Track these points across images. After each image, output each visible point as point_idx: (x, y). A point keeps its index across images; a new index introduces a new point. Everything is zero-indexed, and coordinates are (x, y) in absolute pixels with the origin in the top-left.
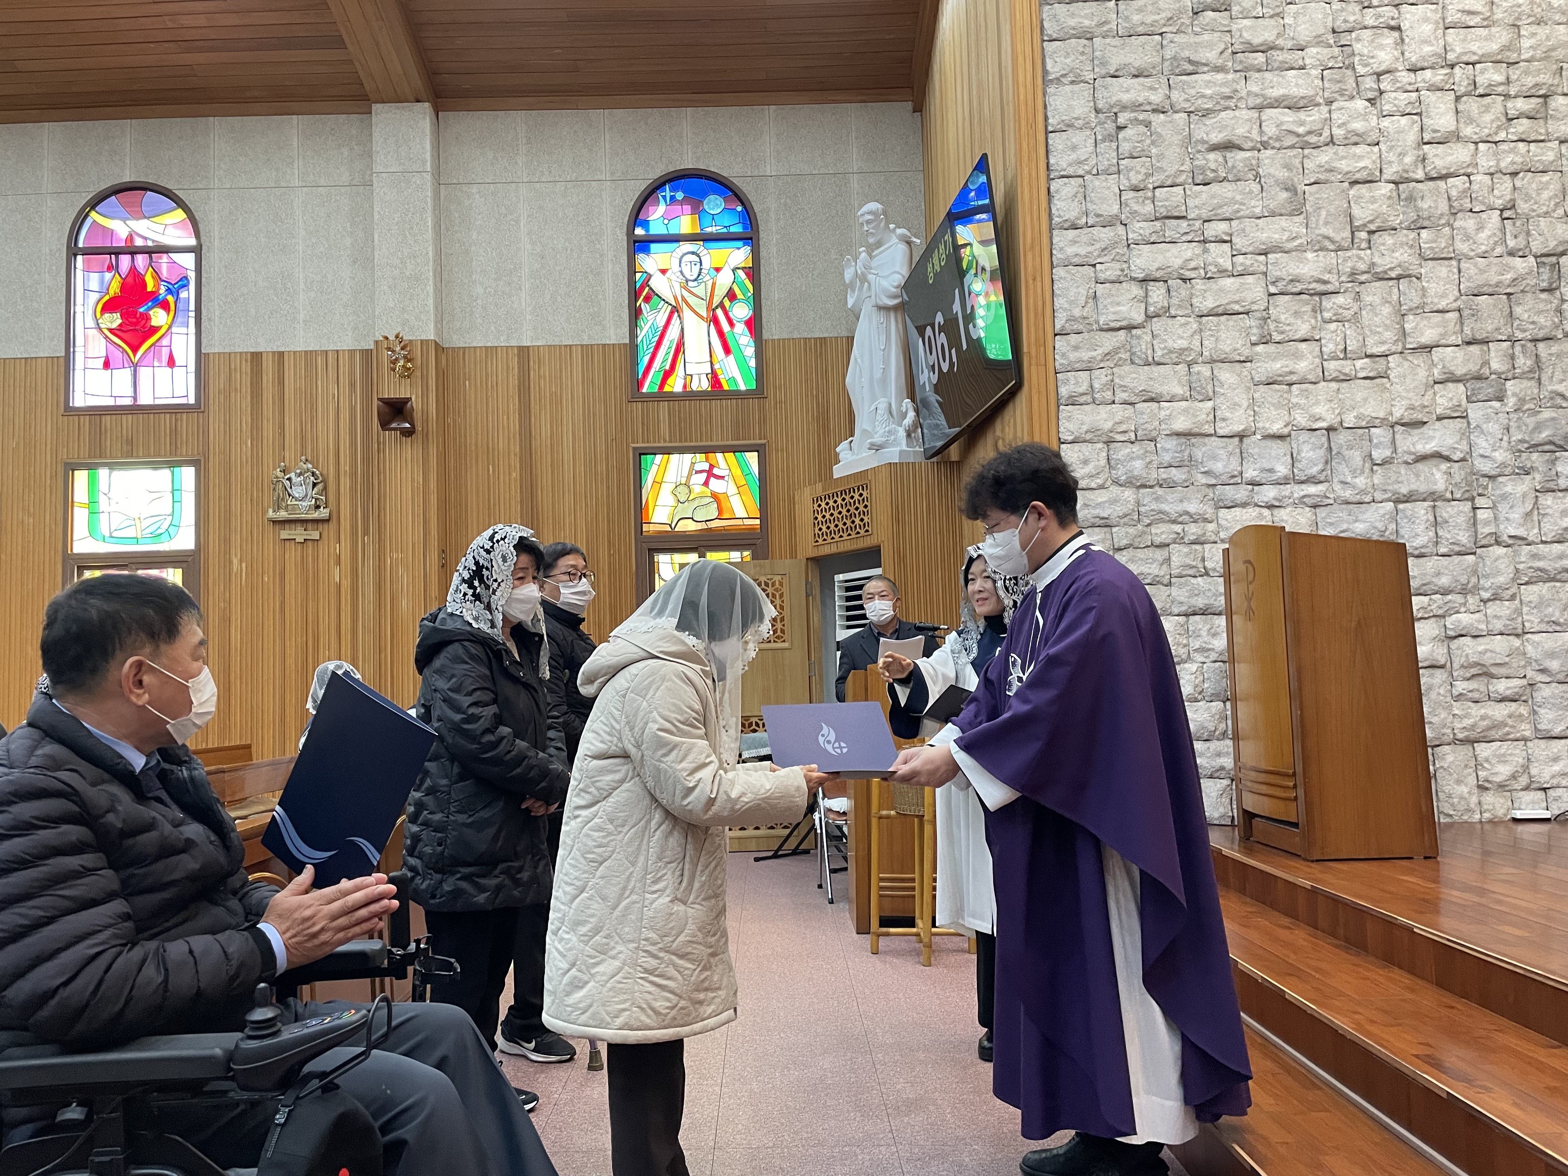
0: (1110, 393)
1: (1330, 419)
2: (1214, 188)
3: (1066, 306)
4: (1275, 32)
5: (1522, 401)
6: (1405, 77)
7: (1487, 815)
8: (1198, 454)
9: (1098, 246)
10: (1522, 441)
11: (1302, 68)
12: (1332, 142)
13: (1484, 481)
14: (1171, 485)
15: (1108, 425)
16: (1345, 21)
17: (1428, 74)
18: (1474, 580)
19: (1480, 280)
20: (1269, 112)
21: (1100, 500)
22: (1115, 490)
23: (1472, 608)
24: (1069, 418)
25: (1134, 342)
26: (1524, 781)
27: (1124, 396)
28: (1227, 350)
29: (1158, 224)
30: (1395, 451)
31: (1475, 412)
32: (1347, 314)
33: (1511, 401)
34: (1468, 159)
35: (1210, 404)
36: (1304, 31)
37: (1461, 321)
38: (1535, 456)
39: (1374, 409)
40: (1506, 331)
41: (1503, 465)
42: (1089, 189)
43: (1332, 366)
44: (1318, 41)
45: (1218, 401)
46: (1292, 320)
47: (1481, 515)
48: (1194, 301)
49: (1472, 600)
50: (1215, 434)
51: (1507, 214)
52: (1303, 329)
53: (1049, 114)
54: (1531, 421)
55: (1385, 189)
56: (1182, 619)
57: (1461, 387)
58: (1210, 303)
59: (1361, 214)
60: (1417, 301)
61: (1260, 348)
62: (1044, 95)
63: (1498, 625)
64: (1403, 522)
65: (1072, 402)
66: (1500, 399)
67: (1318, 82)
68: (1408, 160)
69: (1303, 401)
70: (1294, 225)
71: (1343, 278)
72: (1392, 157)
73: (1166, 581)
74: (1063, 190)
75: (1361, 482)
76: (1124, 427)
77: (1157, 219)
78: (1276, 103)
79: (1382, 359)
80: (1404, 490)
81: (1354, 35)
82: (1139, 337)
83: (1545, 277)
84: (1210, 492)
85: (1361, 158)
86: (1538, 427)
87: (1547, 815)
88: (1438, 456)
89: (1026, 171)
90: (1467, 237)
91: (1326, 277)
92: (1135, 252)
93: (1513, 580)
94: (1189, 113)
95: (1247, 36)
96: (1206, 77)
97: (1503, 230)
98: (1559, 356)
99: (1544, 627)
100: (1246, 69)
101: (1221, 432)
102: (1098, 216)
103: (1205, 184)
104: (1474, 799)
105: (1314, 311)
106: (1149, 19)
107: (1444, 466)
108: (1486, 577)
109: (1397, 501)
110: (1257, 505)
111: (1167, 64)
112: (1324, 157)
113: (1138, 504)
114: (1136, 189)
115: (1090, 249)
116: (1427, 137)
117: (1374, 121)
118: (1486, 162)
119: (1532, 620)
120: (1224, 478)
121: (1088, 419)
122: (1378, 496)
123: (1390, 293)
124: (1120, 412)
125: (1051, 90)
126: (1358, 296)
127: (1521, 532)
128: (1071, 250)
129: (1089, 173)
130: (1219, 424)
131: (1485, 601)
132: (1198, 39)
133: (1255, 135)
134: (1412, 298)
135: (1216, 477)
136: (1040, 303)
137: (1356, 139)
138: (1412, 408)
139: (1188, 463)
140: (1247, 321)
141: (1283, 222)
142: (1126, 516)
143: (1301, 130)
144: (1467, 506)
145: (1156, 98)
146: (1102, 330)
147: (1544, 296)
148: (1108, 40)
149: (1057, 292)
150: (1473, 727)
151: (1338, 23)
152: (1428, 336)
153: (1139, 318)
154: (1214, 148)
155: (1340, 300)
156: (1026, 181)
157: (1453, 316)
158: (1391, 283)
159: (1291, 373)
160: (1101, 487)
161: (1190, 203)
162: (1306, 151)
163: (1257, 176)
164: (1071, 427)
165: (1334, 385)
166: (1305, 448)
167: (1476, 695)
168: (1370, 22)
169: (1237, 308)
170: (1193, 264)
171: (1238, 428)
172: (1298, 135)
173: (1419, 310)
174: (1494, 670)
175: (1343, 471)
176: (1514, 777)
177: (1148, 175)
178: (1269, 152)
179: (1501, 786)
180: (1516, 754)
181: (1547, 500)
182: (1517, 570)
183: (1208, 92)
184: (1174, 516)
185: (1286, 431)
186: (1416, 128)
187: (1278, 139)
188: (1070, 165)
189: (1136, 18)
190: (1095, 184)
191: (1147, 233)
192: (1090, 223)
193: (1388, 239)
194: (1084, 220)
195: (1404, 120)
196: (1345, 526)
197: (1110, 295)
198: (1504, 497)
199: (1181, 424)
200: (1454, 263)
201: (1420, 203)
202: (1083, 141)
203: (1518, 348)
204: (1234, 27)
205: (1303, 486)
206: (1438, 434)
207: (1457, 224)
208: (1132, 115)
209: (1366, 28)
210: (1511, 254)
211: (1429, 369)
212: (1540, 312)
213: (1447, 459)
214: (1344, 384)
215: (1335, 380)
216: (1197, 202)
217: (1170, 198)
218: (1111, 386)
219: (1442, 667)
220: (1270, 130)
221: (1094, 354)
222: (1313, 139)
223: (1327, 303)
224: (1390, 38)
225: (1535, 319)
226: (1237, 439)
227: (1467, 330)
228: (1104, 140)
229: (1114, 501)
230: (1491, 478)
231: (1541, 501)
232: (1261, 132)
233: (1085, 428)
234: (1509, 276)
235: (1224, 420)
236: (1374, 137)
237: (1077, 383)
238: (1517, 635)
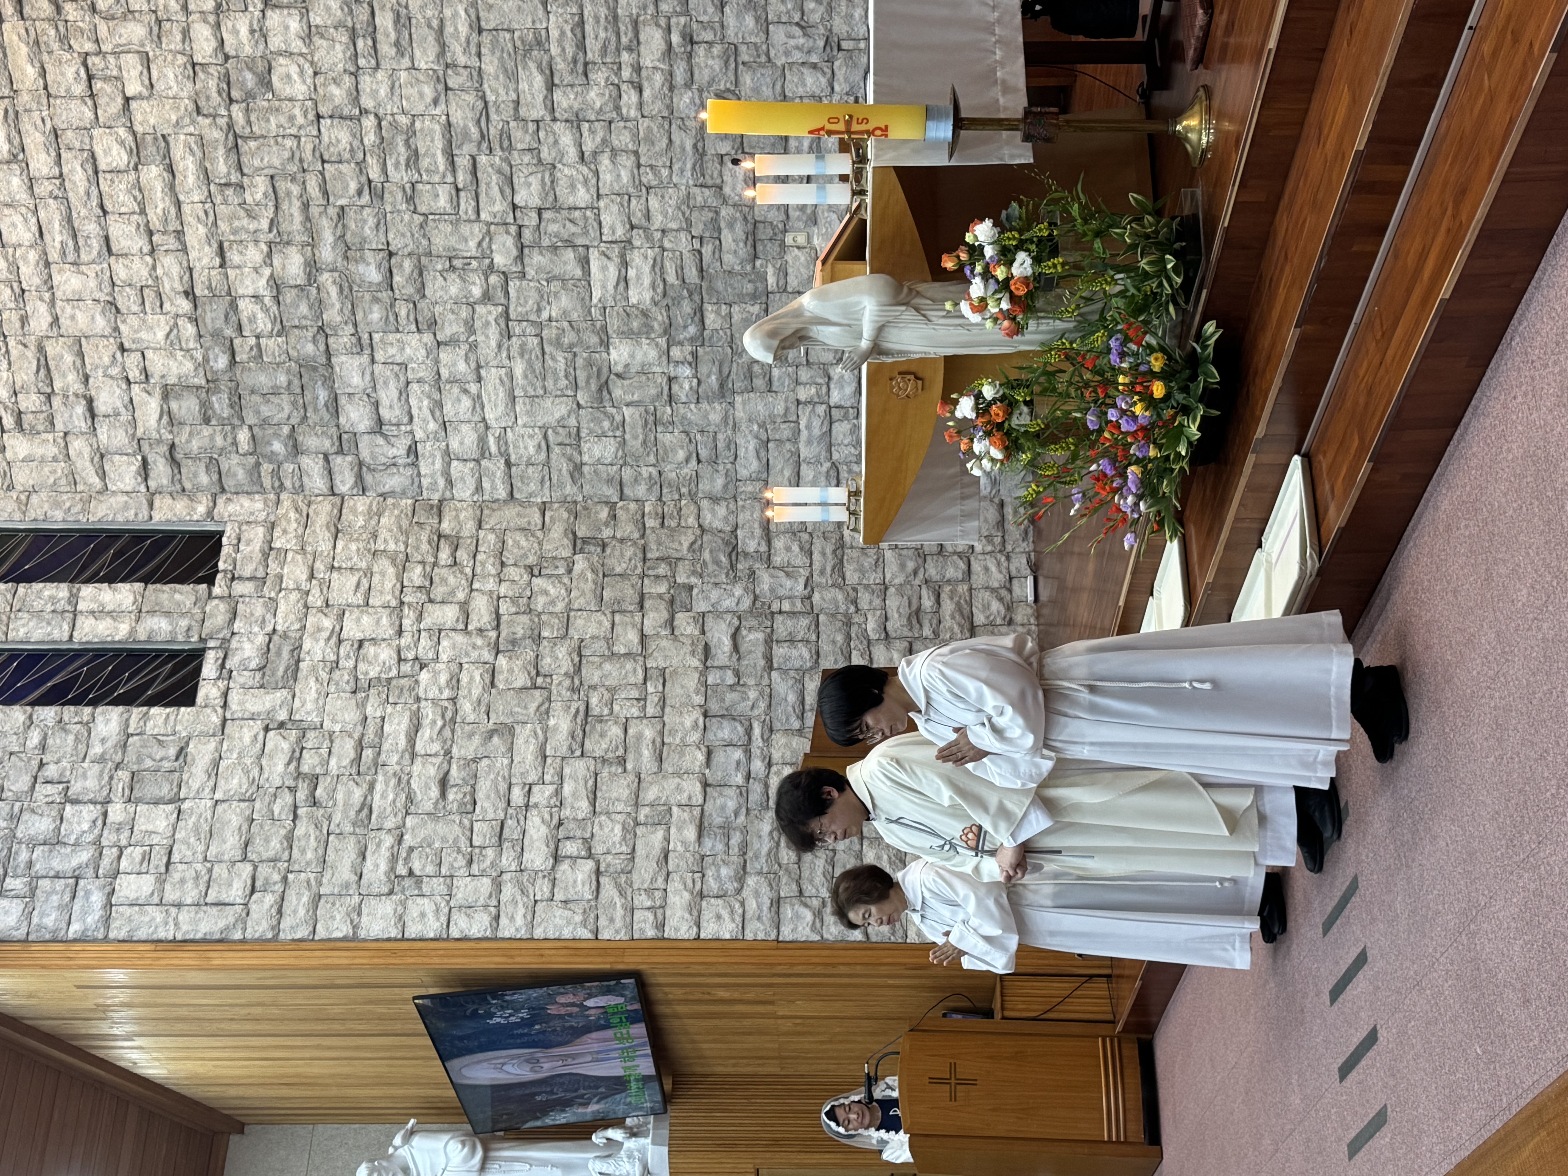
0: (656, 893)
1: (697, 714)
2: (480, 795)
3: (571, 928)
4: (347, 739)
5: (694, 573)
6: (406, 640)
7: (1032, 621)
8: (718, 820)
9: (519, 897)
10: (727, 575)
11: (383, 719)
12: (453, 700)
13: (758, 604)
14: (744, 847)
15: (686, 895)
16: (348, 682)
17: (406, 622)
18: (839, 617)
19: (589, 595)
20: (419, 748)
21: (755, 906)
22: (745, 893)
23: (862, 619)
24: (677, 930)
25: (612, 869)
26: (1004, 593)
27: (660, 880)
28: (627, 792)
29: (506, 845)
30: (728, 667)
31: (701, 606)
32: (607, 696)
33: (693, 580)
34: (486, 598)
35: (675, 809)
36: (351, 716)
37: (622, 612)
38: (740, 566)
39: (692, 681)
40: (635, 580)
41: (746, 589)
42: (464, 903)
43: (651, 710)
44: (362, 705)
45: (672, 802)
46: (607, 739)
47: (786, 607)
48: (580, 817)
49: (856, 619)
50: (702, 806)
51: (536, 572)
52: (615, 731)
53: (386, 936)
54: (711, 567)
55: (502, 661)
56: (866, 843)
57: (679, 616)
58: (584, 805)
59: (521, 680)
60: (602, 643)
61: (629, 766)
62: (365, 940)
63: (877, 602)
64: (789, 665)
65: (661, 926)
66: (691, 588)
67: (399, 707)
68: (479, 642)
69: (680, 735)
70: (523, 734)
71: (576, 697)
72: (474, 655)
73: (831, 854)
74: (461, 926)
75: (752, 694)
76: (689, 883)
77: (500, 845)
78: (412, 741)
79: (649, 673)
80: (762, 663)
81: (361, 677)
82: (608, 865)
83: (592, 548)
84: (753, 813)
85: (472, 678)
86: (717, 563)
87: (1030, 581)
88: (735, 637)
89: (436, 960)
90: (553, 603)
91: (573, 710)
92: (529, 866)
93: (840, 588)
94: (407, 813)
95: (346, 762)
96: (377, 797)
97: (550, 576)
98: (659, 544)
99: (880, 570)
100: (376, 764)
101: (700, 801)
102: (490, 896)
103: (475, 803)
104: (1020, 629)
105: (601, 721)
106: (313, 843)
107: (744, 632)
108: (837, 607)
109: (771, 668)
110: (767, 776)
111: (357, 830)
112: (466, 707)
113: (760, 873)
114: (470, 862)
115: (520, 905)
116: (461, 626)
117: (441, 666)
118: (490, 584)
119: (873, 578)
120: (742, 801)
121: (679, 913)
122: (766, 681)
123: (593, 663)
124: (675, 885)
125: (362, 934)
126: (594, 687)
127: (802, 581)
128: (519, 921)
129: (448, 902)
130: (694, 802)
131: (857, 610)
132: (340, 802)
133: (438, 760)
134: (600, 647)
135: (740, 807)
136: (564, 952)
137: (455, 681)
138: (693, 653)
139: (726, 830)
140: (605, 773)
141: (519, 742)
142: (770, 885)
143: (440, 723)
144: (779, 619)
145: (388, 841)
146: (597, 897)
147: (608, 551)
148: (325, 881)
149: (557, 936)
150: (959, 625)
151: (348, 688)
152: (633, 637)
153: (590, 865)
154: (443, 794)
155: (594, 701)
156: (446, 960)
157: (618, 618)
158: (584, 661)
159: (654, 742)
160: (743, 904)
161: (490, 815)
162: (458, 720)
163: (475, 760)
164: (684, 928)
165: (668, 710)
166: (720, 735)
167: (935, 622)
168: (351, 663)
169: (591, 783)
170: (547, 817)
171: (698, 787)
172: (444, 726)
173: (610, 641)
174: (914, 608)
175: (743, 707)
176: (1001, 599)
177: (459, 851)
178: (455, 750)
179: (1009, 608)
180: (982, 596)
181: (777, 560)
182: (833, 585)
183: (391, 797)
184: (773, 844)
185: (704, 749)
186: (452, 634)
187: (445, 742)
188: (438, 919)
189: (310, 855)
190: (460, 897)
191: (512, 854)
192: (495, 903)
193: (546, 662)
194: (492, 909)
195: (445, 643)
196: (790, 709)
197: (566, 888)
198: (772, 590)
199: (691, 833)
200: (572, 614)
201: (519, 636)
202: (415, 907)
203: (651, 572)
204: (335, 772)
205: (754, 738)
206: (717, 635)
207: (540, 609)
208: (401, 862)
209: (356, 667)
210: (570, 571)
211: (662, 638)
212: (622, 555)
213: (738, 629)
214: (668, 702)
215: (663, 709)
216: (490, 811)
217: (483, 833)
218: (649, 892)
219: (911, 644)
220: (436, 747)
221: (619, 905)
222: (449, 714)
223: (596, 711)
224: (370, 650)
225: (627, 558)
226: (708, 789)
227: (631, 608)
228: (420, 888)
229: (757, 894)
230: (756, 598)
231: (777, 564)
232: (436, 755)
233: (687, 916)
234: (589, 575)
235: (690, 798)
236: (454, 667)
237: (645, 921)
238: (886, 589)
